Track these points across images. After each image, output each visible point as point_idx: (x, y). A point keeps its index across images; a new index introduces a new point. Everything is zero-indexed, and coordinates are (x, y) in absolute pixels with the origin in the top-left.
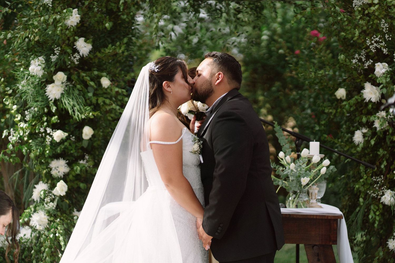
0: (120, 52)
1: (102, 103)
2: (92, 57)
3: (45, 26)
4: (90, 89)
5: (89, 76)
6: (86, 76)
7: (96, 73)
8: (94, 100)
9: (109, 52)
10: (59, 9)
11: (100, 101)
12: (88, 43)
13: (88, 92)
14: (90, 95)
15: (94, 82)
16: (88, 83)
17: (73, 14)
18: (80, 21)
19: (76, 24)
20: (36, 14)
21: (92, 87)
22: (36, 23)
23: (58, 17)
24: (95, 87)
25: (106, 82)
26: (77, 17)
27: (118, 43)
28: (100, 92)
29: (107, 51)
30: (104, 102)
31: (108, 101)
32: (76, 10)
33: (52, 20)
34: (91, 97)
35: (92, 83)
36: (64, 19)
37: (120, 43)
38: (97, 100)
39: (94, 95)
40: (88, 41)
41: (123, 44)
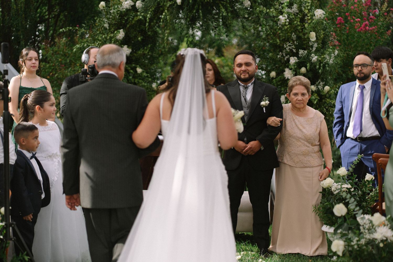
0: (147, 53)
1: (137, 82)
2: (131, 56)
3: (105, 40)
4: (130, 74)
5: (130, 67)
6: (128, 67)
7: (134, 65)
8: (133, 81)
9: (140, 53)
10: (113, 29)
11: (136, 81)
12: (129, 48)
13: (130, 76)
14: (131, 77)
15: (133, 70)
16: (129, 71)
17: (121, 32)
18: (125, 36)
19: (122, 38)
20: (100, 33)
21: (132, 73)
22: (100, 38)
23: (112, 35)
24: (133, 73)
25: (139, 70)
26: (123, 34)
27: (146, 48)
28: (136, 75)
29: (139, 52)
30: (138, 81)
31: (140, 81)
32: (122, 30)
33: (109, 37)
34: (131, 79)
35: (132, 71)
36: (116, 36)
37: (147, 48)
38: (135, 80)
39: (133, 77)
40: (129, 47)
41: (148, 48)
